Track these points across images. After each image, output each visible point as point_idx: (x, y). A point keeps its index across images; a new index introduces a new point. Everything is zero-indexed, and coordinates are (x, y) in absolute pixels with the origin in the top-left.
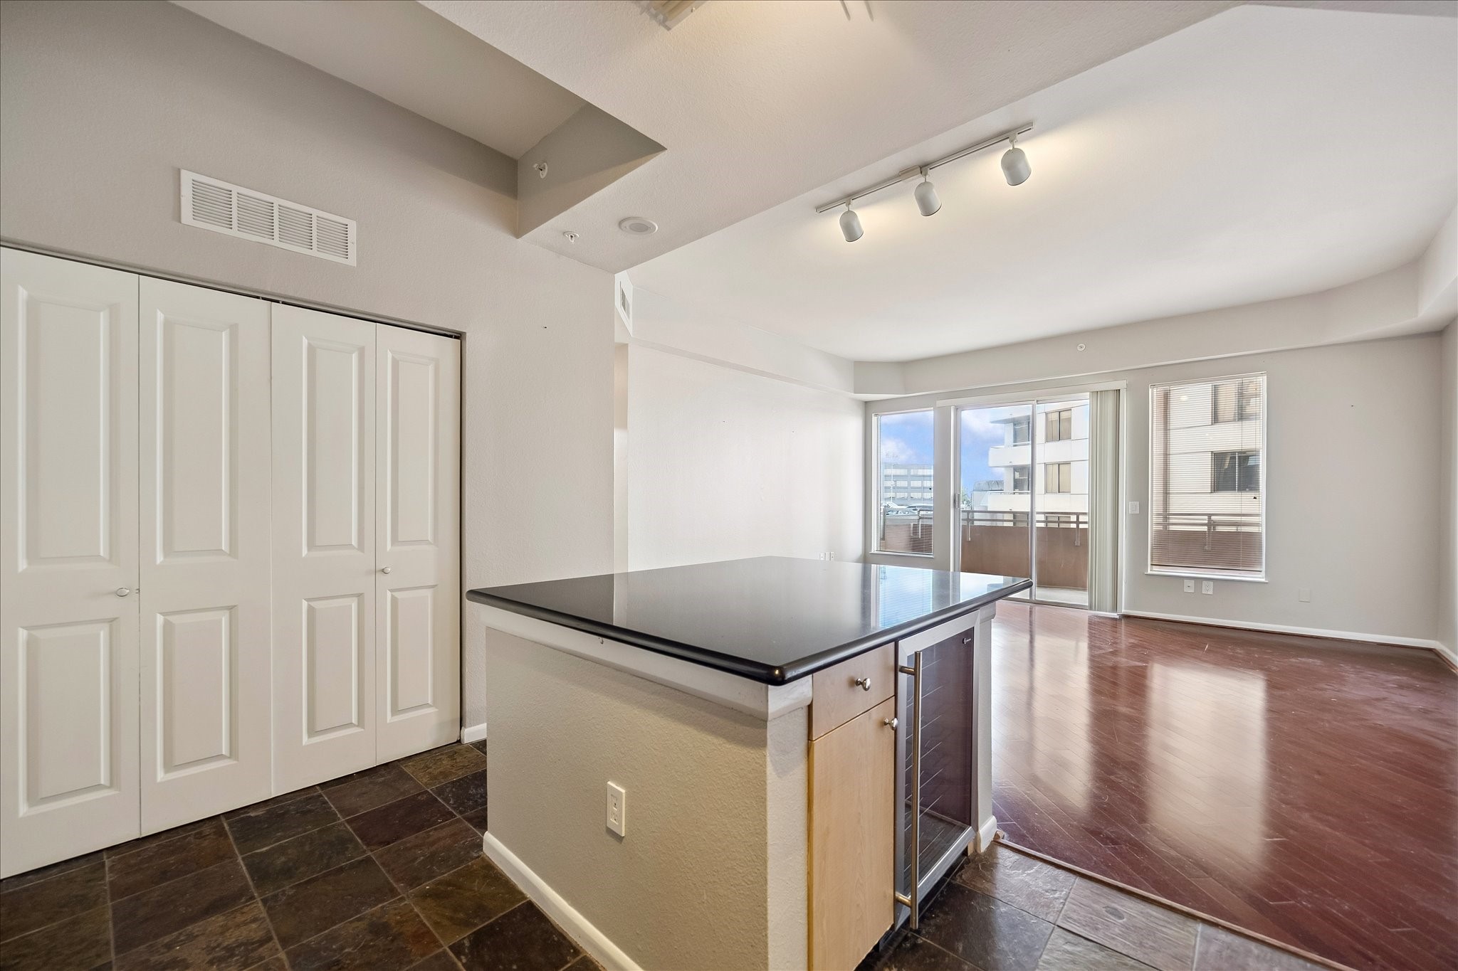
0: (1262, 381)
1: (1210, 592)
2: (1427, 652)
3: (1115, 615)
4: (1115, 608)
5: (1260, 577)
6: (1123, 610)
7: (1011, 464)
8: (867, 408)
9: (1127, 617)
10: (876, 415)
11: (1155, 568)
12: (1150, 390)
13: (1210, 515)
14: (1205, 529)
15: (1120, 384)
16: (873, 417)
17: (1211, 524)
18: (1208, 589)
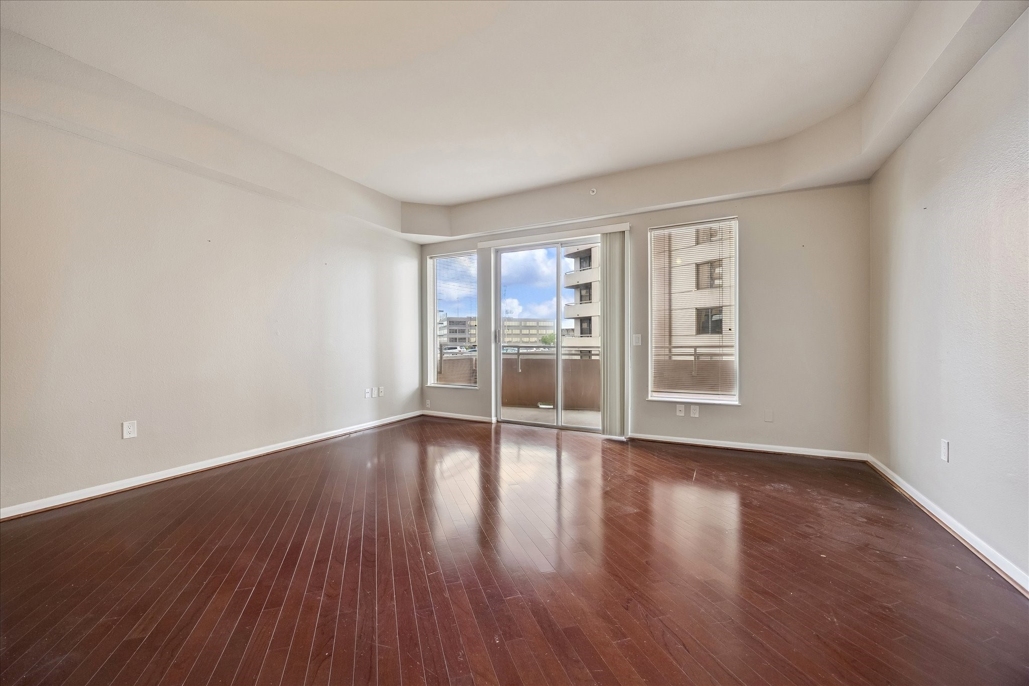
0: (735, 225)
1: (697, 416)
2: (861, 464)
3: (623, 438)
4: (622, 433)
5: (733, 400)
6: (629, 434)
7: (578, 316)
8: (423, 250)
9: (632, 440)
10: (431, 258)
11: (655, 394)
12: (649, 234)
13: (695, 347)
14: (692, 358)
15: (625, 227)
16: (428, 259)
17: (696, 355)
18: (695, 413)
